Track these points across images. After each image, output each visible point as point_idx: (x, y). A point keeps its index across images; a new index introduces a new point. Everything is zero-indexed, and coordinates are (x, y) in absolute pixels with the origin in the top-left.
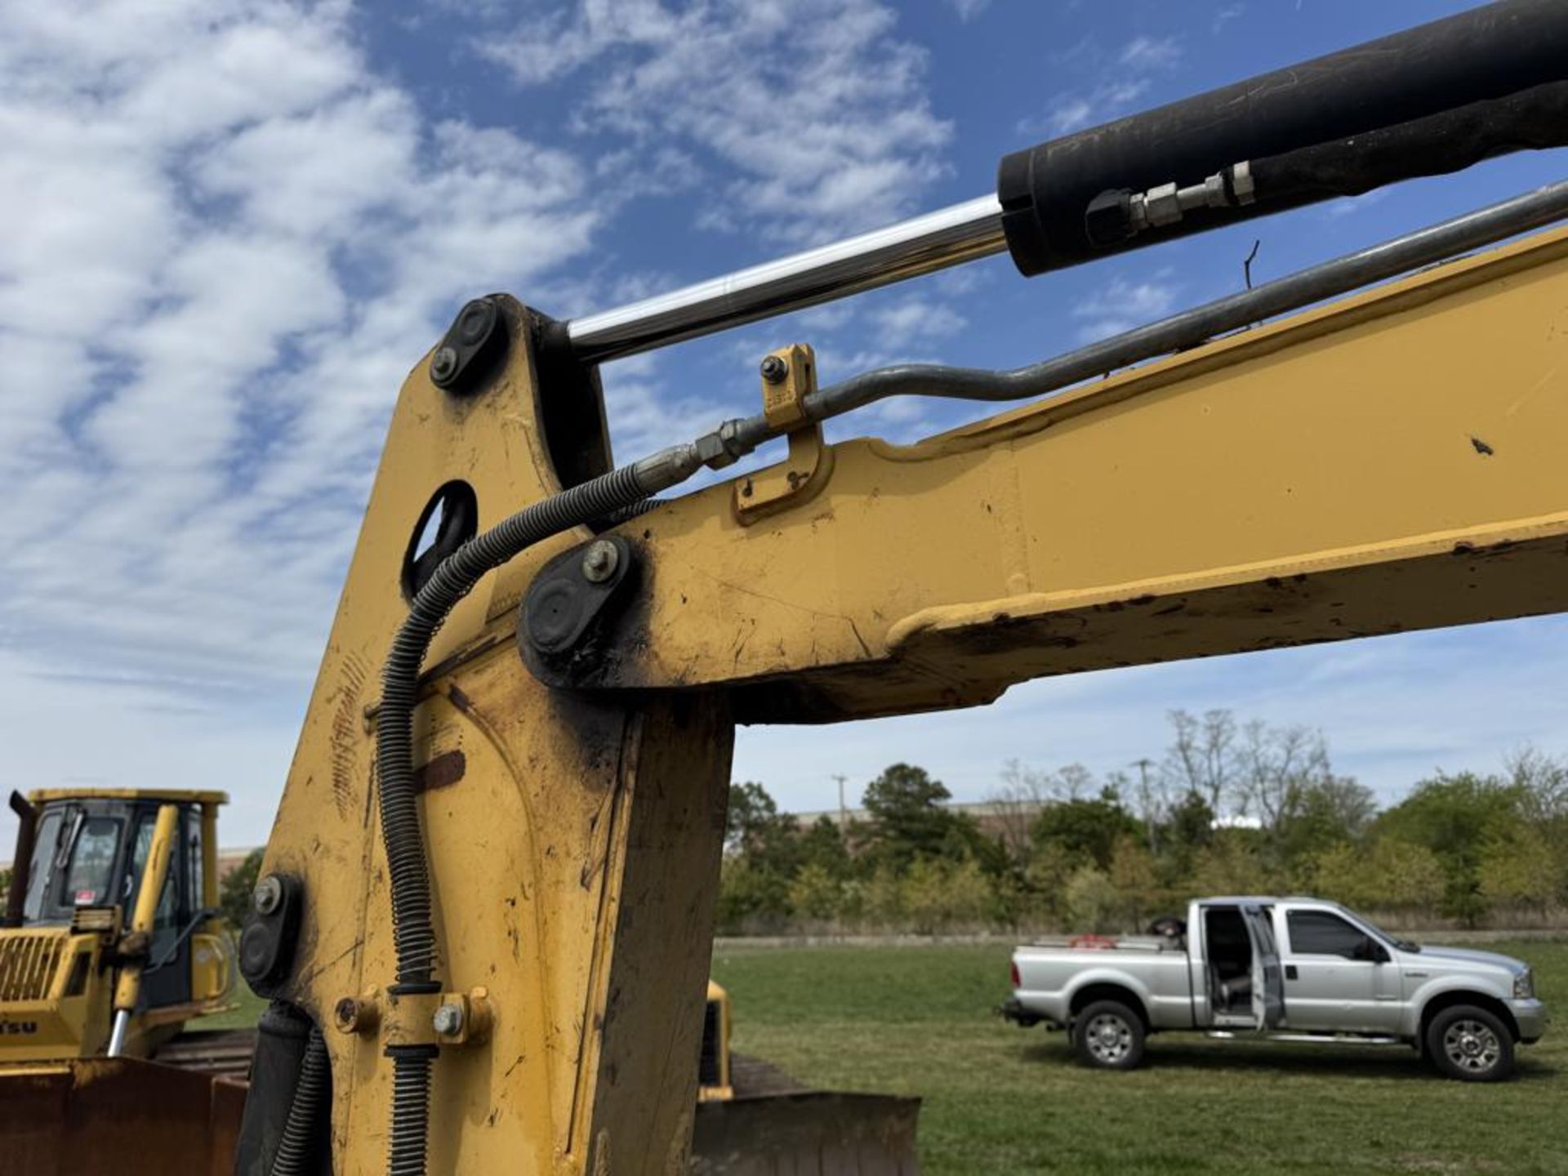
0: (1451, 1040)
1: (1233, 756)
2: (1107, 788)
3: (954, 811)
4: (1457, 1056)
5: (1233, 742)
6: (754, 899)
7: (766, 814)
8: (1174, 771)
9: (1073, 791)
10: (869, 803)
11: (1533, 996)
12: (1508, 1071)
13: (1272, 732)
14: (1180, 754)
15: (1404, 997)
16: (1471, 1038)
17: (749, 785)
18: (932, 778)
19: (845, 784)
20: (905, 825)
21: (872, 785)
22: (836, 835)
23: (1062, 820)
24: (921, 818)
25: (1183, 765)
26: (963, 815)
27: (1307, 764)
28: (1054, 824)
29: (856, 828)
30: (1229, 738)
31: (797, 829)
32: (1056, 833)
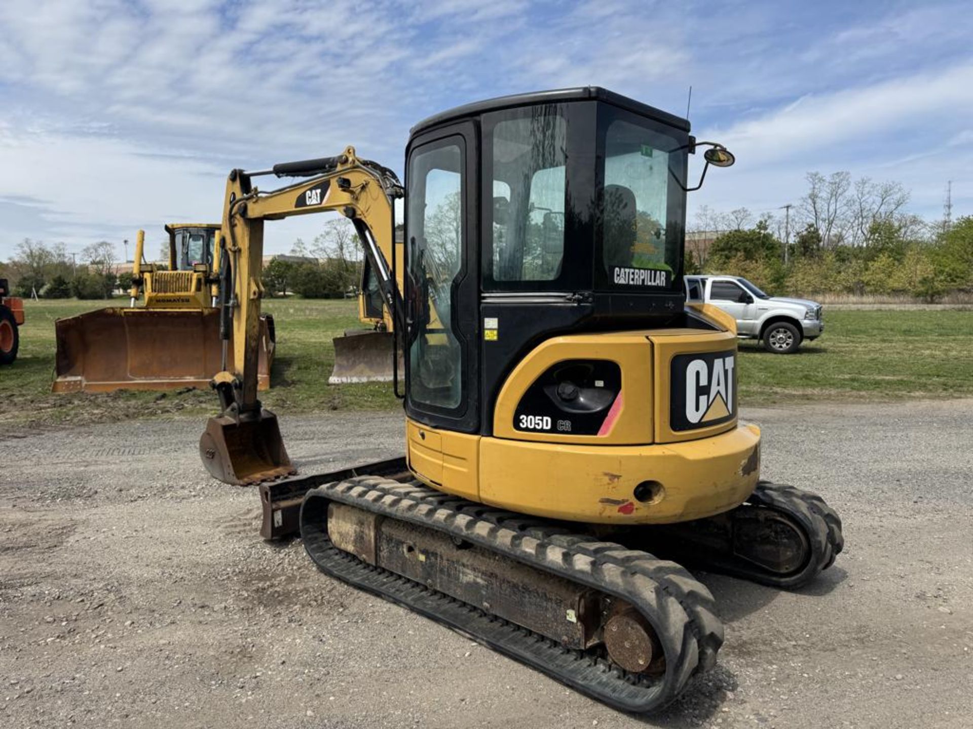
0: (773, 337)
1: (845, 202)
2: (761, 222)
4: (774, 344)
5: (846, 194)
8: (805, 212)
9: (739, 225)
11: (817, 319)
12: (795, 350)
13: (873, 187)
14: (810, 201)
15: (756, 319)
16: (781, 336)
23: (727, 243)
25: (812, 209)
27: (893, 207)
28: (722, 245)
30: (845, 191)
32: (723, 250)
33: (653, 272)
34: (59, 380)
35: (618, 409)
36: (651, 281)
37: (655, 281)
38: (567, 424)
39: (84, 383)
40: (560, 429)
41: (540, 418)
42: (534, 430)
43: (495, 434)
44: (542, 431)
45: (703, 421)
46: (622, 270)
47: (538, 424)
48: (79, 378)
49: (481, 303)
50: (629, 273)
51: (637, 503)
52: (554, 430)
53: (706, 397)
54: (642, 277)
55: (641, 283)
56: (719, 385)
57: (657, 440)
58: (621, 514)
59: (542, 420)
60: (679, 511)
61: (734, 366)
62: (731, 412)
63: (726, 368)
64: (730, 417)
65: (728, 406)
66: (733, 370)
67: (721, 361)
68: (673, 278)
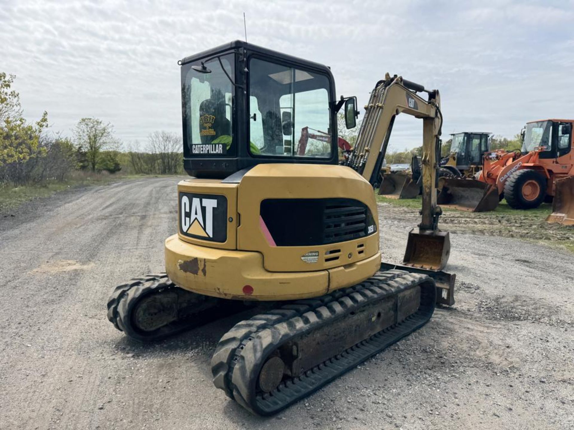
33: (214, 145)
34: (553, 214)
36: (213, 151)
37: (215, 151)
45: (188, 232)
48: (563, 215)
55: (207, 152)
56: (196, 214)
61: (216, 206)
62: (211, 236)
63: (203, 205)
64: (208, 239)
65: (207, 231)
66: (213, 208)
67: (198, 199)
68: (228, 148)
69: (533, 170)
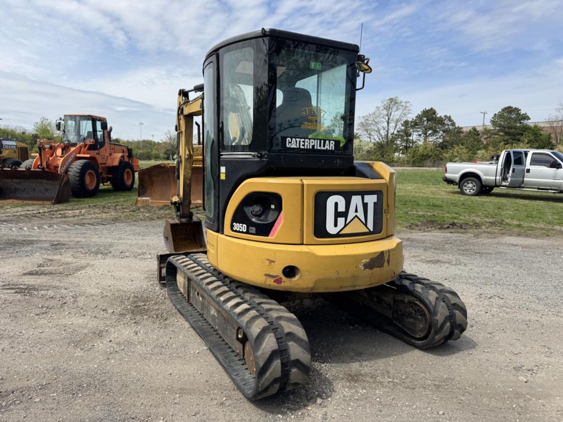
3: (532, 125)
6: (429, 155)
7: (451, 127)
10: (493, 122)
17: (446, 116)
18: (522, 112)
19: (486, 114)
20: (507, 130)
21: (495, 115)
22: (478, 135)
24: (515, 128)
26: (535, 126)
29: (486, 131)
31: (462, 132)
33: (322, 141)
34: (139, 199)
35: (280, 222)
36: (320, 146)
37: (324, 146)
38: (253, 229)
39: (150, 201)
40: (250, 232)
41: (242, 225)
42: (239, 232)
43: (225, 233)
44: (242, 232)
45: (340, 233)
46: (294, 139)
47: (241, 228)
48: (148, 198)
49: (220, 158)
50: (300, 141)
51: (284, 278)
52: (247, 232)
53: (343, 219)
54: (311, 144)
55: (311, 148)
56: (356, 211)
57: (305, 243)
58: (275, 284)
59: (242, 226)
60: (311, 285)
61: (376, 201)
62: (372, 230)
63: (365, 202)
64: (370, 233)
65: (368, 226)
66: (375, 203)
67: (359, 197)
68: (341, 145)
69: (90, 161)
